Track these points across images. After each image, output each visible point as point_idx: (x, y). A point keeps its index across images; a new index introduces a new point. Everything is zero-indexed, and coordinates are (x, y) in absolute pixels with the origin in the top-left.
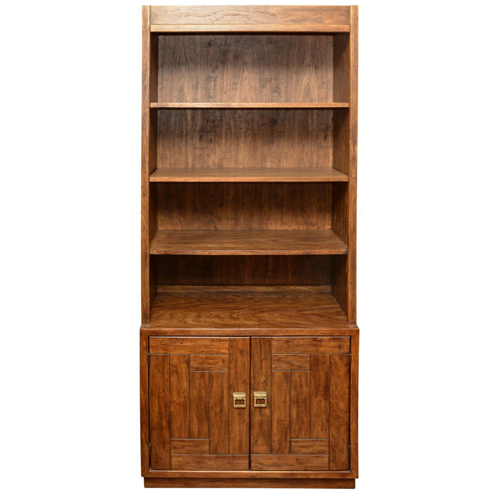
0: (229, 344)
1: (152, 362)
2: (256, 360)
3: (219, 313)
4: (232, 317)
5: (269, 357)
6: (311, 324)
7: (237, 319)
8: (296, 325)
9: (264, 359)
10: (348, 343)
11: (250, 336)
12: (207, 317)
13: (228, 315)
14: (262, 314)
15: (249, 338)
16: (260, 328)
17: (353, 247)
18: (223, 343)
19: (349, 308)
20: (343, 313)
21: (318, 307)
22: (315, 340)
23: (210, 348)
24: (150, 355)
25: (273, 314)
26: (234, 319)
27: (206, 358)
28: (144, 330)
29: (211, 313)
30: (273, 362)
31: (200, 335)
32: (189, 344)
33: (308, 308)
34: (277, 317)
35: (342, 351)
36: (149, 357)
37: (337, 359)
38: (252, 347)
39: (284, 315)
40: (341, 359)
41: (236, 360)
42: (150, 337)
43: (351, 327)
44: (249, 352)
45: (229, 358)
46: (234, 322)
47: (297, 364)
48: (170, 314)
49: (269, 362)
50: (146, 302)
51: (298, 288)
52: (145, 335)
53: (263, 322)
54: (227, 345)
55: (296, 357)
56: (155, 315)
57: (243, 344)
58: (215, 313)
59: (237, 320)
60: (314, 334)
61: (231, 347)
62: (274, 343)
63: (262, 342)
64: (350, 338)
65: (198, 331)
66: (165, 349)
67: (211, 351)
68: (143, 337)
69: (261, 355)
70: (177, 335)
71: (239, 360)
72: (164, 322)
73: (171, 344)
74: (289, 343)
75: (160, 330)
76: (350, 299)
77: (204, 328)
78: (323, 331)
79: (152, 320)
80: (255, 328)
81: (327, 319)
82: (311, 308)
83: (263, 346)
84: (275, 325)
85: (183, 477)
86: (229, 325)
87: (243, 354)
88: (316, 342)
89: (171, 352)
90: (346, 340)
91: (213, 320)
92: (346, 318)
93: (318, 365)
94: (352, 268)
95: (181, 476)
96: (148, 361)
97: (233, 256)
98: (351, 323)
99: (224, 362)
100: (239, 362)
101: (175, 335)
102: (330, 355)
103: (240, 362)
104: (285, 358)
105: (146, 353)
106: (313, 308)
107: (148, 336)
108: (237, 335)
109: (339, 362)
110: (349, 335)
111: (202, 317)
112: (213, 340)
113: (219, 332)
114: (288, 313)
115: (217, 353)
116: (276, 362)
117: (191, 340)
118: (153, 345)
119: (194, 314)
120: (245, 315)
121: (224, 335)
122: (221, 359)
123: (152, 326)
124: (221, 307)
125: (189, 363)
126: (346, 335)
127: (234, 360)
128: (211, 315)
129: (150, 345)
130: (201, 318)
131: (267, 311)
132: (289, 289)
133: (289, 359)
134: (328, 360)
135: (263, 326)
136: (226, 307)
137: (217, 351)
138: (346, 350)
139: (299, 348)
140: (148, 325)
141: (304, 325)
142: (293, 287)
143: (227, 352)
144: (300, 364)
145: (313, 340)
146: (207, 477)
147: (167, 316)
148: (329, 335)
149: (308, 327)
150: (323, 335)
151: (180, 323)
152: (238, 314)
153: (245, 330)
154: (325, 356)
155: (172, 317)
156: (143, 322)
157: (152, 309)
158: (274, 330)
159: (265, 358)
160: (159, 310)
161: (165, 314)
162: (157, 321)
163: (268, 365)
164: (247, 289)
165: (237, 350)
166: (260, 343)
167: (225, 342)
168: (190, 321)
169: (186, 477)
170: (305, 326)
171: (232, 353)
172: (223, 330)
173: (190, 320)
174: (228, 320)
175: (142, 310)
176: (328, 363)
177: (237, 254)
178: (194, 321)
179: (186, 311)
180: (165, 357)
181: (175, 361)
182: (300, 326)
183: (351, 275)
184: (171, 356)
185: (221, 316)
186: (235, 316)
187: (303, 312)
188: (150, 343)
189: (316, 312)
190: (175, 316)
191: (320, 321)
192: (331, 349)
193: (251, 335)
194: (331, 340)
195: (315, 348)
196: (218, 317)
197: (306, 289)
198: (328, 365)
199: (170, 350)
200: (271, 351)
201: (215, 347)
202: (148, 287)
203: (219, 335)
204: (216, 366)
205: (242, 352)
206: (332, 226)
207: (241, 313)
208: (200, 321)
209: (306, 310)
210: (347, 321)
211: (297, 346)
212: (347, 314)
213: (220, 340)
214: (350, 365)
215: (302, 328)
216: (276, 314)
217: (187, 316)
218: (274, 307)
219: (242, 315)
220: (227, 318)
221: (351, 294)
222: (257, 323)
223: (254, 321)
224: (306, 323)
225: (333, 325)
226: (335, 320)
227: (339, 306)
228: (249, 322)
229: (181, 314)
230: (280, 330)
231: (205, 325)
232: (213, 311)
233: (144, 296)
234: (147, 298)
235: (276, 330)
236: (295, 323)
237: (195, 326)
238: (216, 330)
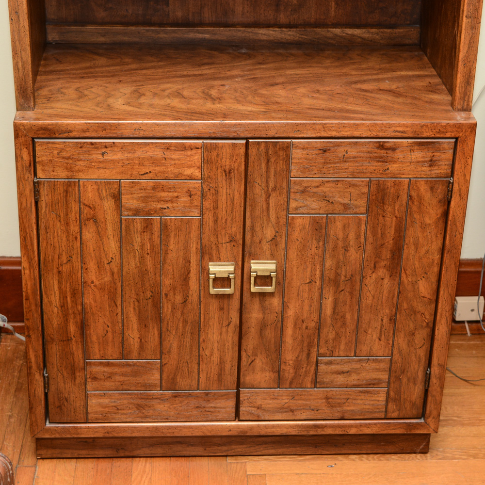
0: (203, 157)
1: (43, 198)
2: (258, 191)
3: (180, 87)
4: (208, 96)
5: (284, 185)
6: (375, 111)
7: (220, 99)
8: (343, 113)
9: (274, 189)
10: (450, 153)
11: (247, 139)
12: (155, 94)
13: (199, 90)
14: (272, 88)
15: (244, 142)
16: (268, 119)
18: (189, 153)
19: (459, 75)
20: (444, 87)
21: (389, 75)
22: (381, 146)
23: (162, 165)
24: (38, 183)
25: (294, 89)
26: (213, 100)
27: (154, 188)
28: (23, 125)
29: (163, 86)
30: (292, 196)
31: (141, 135)
32: (118, 156)
33: (370, 77)
34: (304, 96)
35: (436, 171)
36: (36, 186)
37: (423, 188)
38: (250, 164)
39: (318, 91)
40: (432, 189)
41: (217, 192)
42: (36, 140)
43: (458, 118)
44: (243, 174)
45: (202, 187)
46: (212, 106)
47: (340, 200)
48: (76, 89)
49: (285, 196)
50: (24, 58)
51: (350, 31)
52: (25, 135)
53: (275, 107)
54: (197, 157)
55: (340, 185)
56: (44, 92)
57: (232, 156)
58: (171, 87)
59: (219, 103)
60: (381, 134)
61: (206, 161)
62: (296, 154)
63: (270, 153)
64: (456, 143)
65: (138, 127)
66: (70, 169)
67: (164, 172)
68: (22, 140)
69: (267, 182)
70: (93, 135)
71: (223, 192)
72: (64, 106)
73: (82, 157)
74: (327, 155)
75: (57, 125)
76: (462, 54)
77: (149, 119)
78: (399, 125)
79: (38, 101)
80: (257, 119)
81: (409, 101)
82: (375, 77)
83: (272, 160)
84: (299, 113)
85: (111, 435)
86: (201, 113)
87: (231, 179)
88: (382, 153)
89: (81, 175)
90: (446, 146)
91: (168, 101)
92: (450, 98)
93: (383, 203)
95: (107, 435)
96: (35, 196)
98: (459, 110)
99: (190, 196)
100: (223, 198)
101: (88, 134)
102: (410, 181)
103: (225, 196)
104: (318, 187)
105: (29, 176)
106: (380, 76)
107: (33, 139)
108: (218, 135)
109: (427, 196)
110: (453, 135)
111: (144, 95)
112: (168, 148)
113: (181, 129)
114: (327, 88)
115: (177, 177)
116: (298, 196)
117: (123, 147)
118: (44, 158)
119: (126, 89)
120: (235, 90)
121: (192, 135)
122: (185, 190)
123: (39, 116)
124: (185, 73)
125: (120, 199)
126: (448, 135)
127: (212, 191)
128: (163, 91)
129: (37, 160)
130: (143, 98)
131: (283, 83)
132: (329, 35)
133: (324, 189)
134: (406, 191)
135: (273, 115)
137: (176, 171)
138: (443, 169)
139: (346, 165)
140: (30, 114)
141: (361, 113)
142: (337, 31)
143: (197, 173)
144: (346, 201)
145: (378, 148)
146: (156, 435)
147: (71, 92)
148: (411, 135)
149: (370, 117)
150: (399, 135)
151: (99, 109)
152: (221, 88)
153: (235, 125)
154: (400, 182)
155: (81, 96)
156: (20, 107)
157: (38, 77)
158: (297, 125)
159: (275, 187)
160: (53, 80)
161: (67, 88)
162: (49, 105)
163: (282, 202)
164: (239, 34)
165: (219, 170)
166: (267, 153)
167: (194, 151)
168: (118, 103)
169: (116, 435)
171: (209, 177)
172: (190, 125)
173: (120, 101)
174: (201, 101)
175: (15, 77)
176: (404, 197)
178: (128, 104)
179: (110, 83)
180: (70, 187)
181: (90, 194)
182: (352, 115)
184: (81, 183)
185: (186, 93)
186: (214, 93)
187: (359, 86)
188: (38, 153)
189: (386, 85)
190: (86, 92)
191: (395, 106)
192: (412, 167)
193: (249, 135)
194: (416, 147)
195: (380, 164)
196: (178, 94)
197: (366, 35)
198: (404, 203)
199: (79, 171)
200: (288, 171)
201: (173, 162)
202: (25, 22)
203: (181, 135)
204: (175, 205)
205: (228, 173)
207: (227, 87)
208: (141, 104)
209: (364, 81)
210: (452, 104)
211: (345, 160)
212: (451, 91)
213: (184, 148)
214: (449, 202)
215: (357, 120)
216: (302, 90)
217: (112, 93)
218: (298, 74)
219: (229, 92)
220: (197, 99)
221: (467, 42)
222: (262, 108)
223: (254, 104)
224: (365, 109)
225: (421, 114)
226: (427, 102)
227: (435, 73)
228: (244, 108)
229: (100, 88)
230: (310, 124)
231: (153, 112)
232: (168, 83)
233: (17, 43)
234: (24, 50)
235: (301, 124)
236: (341, 110)
237: (131, 115)
238: (175, 125)
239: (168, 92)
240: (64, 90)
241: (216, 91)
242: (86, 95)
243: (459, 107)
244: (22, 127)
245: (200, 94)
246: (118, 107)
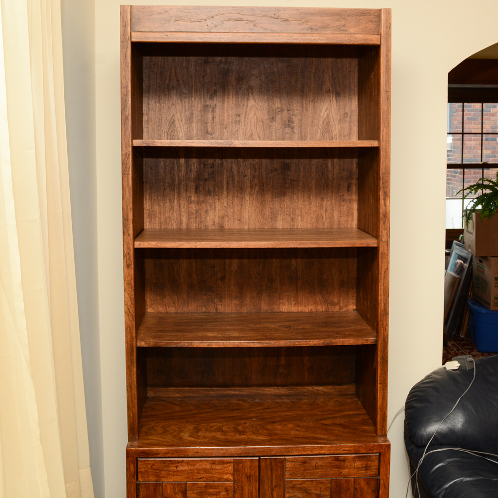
0: (234, 468)
1: (141, 494)
2: (266, 487)
3: (221, 425)
4: (237, 431)
5: (282, 483)
6: (332, 438)
7: (243, 433)
8: (314, 441)
9: (276, 486)
10: (376, 462)
11: (259, 456)
12: (207, 430)
13: (232, 427)
14: (273, 425)
15: (257, 458)
16: (271, 445)
17: (384, 335)
18: (226, 466)
19: (379, 416)
20: (371, 421)
21: (339, 414)
22: (337, 459)
23: (211, 473)
24: (139, 484)
25: (286, 425)
26: (240, 433)
27: (206, 487)
28: (131, 450)
29: (211, 425)
30: (287, 490)
31: (198, 456)
32: (186, 468)
33: (329, 416)
34: (292, 429)
35: (369, 473)
37: (363, 483)
38: (262, 471)
39: (299, 426)
40: (368, 484)
41: (243, 489)
42: (139, 459)
43: (380, 441)
44: (257, 478)
45: (234, 486)
46: (239, 437)
47: (314, 492)
48: (163, 427)
49: (282, 490)
50: (134, 412)
51: (316, 388)
52: (132, 457)
53: (275, 437)
54: (230, 468)
55: (314, 483)
56: (144, 429)
57: (251, 467)
58: (215, 425)
59: (243, 435)
60: (336, 452)
61: (236, 471)
62: (288, 465)
63: (273, 464)
64: (380, 456)
65: (196, 450)
66: (157, 476)
67: (212, 477)
68: (130, 459)
69: (272, 482)
70: (171, 455)
71: (246, 488)
72: (155, 438)
73: (164, 469)
74: (306, 465)
75: (150, 450)
76: (379, 404)
77: (203, 446)
78: (347, 447)
79: (141, 435)
80: (265, 445)
81: (351, 431)
82: (331, 416)
83: (274, 469)
84: (289, 440)
86: (233, 442)
87: (250, 481)
88: (338, 463)
89: (165, 480)
90: (374, 458)
91: (214, 434)
92: (373, 428)
93: (340, 493)
94: (383, 362)
96: (137, 492)
97: (238, 348)
98: (380, 436)
99: (227, 491)
100: (246, 492)
101: (168, 455)
102: (355, 479)
103: (247, 491)
104: (301, 484)
105: (134, 480)
106: (334, 415)
107: (137, 458)
108: (243, 455)
109: (365, 488)
110: (377, 451)
111: (201, 430)
112: (214, 462)
113: (222, 452)
114: (305, 424)
115: (220, 479)
116: (290, 490)
117: (188, 462)
118: (143, 470)
119: (191, 427)
120: (252, 426)
121: (227, 455)
122: (224, 488)
123: (141, 445)
124: (224, 416)
125: (186, 494)
126: (375, 451)
127: (240, 488)
128: (211, 427)
129: (139, 471)
130: (200, 432)
131: (280, 421)
132: (305, 390)
133: (305, 485)
134: (353, 485)
135: (274, 442)
136: (230, 415)
137: (219, 476)
138: (373, 471)
139: (318, 470)
140: (136, 443)
141: (324, 439)
142: (310, 388)
143: (231, 477)
144: (318, 492)
145: (335, 460)
147: (159, 429)
148: (353, 452)
149: (329, 442)
150: (347, 452)
151: (175, 440)
152: (245, 425)
153: (252, 449)
154: (349, 480)
155: (165, 431)
156: (130, 439)
157: (142, 420)
158: (288, 448)
159: (277, 485)
160: (150, 421)
161: (157, 426)
162: (147, 438)
163: (281, 494)
164: (255, 391)
165: (244, 476)
166: (271, 465)
167: (229, 465)
168: (186, 436)
170: (324, 441)
171: (238, 479)
172: (227, 449)
173: (187, 434)
174: (232, 434)
175: (128, 422)
176: (352, 489)
177: (243, 346)
178: (191, 436)
179: (181, 423)
180: (157, 486)
181: (169, 491)
182: (319, 441)
183: (381, 372)
184: (164, 484)
185: (224, 429)
186: (240, 428)
187: (322, 422)
188: (139, 467)
189: (338, 421)
190: (168, 429)
191: (344, 434)
192: (356, 471)
193: (260, 455)
194: (357, 459)
195: (336, 470)
196: (220, 430)
197: (326, 390)
198: (352, 492)
199: (162, 477)
200: (284, 475)
201: (217, 471)
202: (135, 392)
203: (221, 455)
204: (218, 497)
205: (249, 477)
206: (357, 306)
207: (248, 424)
208: (198, 436)
209: (325, 419)
210: (376, 432)
211: (316, 468)
212: (375, 424)
213: (223, 462)
214: (379, 491)
215: (321, 444)
216: (290, 425)
217: (183, 429)
218: (288, 415)
219: (248, 427)
220: (230, 432)
221: (381, 397)
222: (267, 438)
223: (264, 435)
224: (326, 437)
225: (358, 439)
226: (361, 431)
227: (365, 412)
228: (258, 438)
229: (176, 426)
230: (295, 447)
231: (205, 441)
232: (214, 422)
233: (130, 403)
234: (134, 407)
235: (290, 447)
236: (313, 438)
237: (193, 443)
238: (218, 449)
239: (215, 428)
240: (155, 428)
241: (241, 427)
242: (168, 431)
243: (380, 434)
244: (131, 452)
245: (233, 429)
246: (186, 438)
